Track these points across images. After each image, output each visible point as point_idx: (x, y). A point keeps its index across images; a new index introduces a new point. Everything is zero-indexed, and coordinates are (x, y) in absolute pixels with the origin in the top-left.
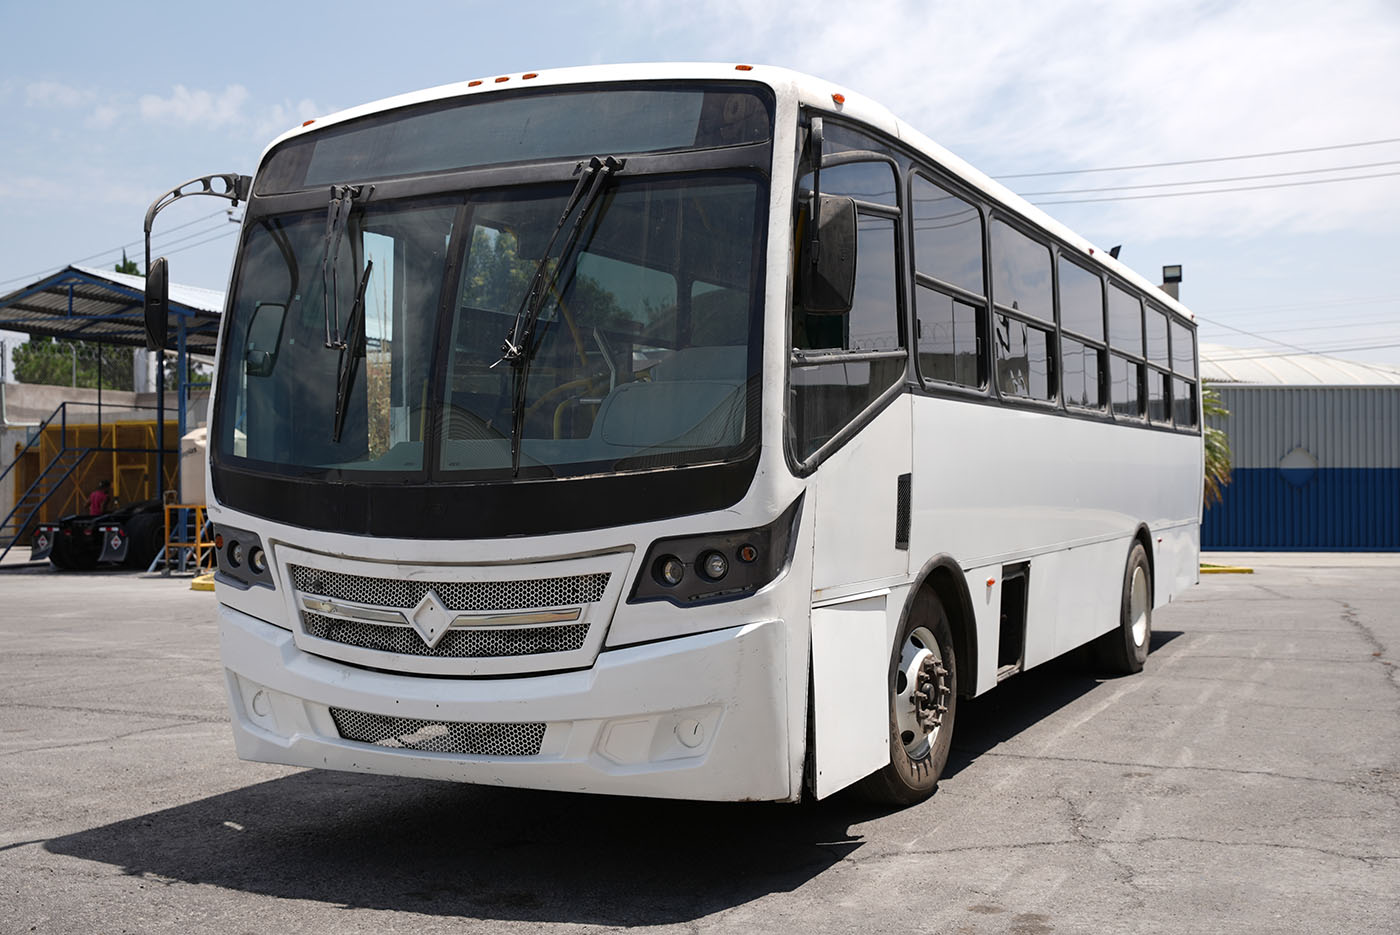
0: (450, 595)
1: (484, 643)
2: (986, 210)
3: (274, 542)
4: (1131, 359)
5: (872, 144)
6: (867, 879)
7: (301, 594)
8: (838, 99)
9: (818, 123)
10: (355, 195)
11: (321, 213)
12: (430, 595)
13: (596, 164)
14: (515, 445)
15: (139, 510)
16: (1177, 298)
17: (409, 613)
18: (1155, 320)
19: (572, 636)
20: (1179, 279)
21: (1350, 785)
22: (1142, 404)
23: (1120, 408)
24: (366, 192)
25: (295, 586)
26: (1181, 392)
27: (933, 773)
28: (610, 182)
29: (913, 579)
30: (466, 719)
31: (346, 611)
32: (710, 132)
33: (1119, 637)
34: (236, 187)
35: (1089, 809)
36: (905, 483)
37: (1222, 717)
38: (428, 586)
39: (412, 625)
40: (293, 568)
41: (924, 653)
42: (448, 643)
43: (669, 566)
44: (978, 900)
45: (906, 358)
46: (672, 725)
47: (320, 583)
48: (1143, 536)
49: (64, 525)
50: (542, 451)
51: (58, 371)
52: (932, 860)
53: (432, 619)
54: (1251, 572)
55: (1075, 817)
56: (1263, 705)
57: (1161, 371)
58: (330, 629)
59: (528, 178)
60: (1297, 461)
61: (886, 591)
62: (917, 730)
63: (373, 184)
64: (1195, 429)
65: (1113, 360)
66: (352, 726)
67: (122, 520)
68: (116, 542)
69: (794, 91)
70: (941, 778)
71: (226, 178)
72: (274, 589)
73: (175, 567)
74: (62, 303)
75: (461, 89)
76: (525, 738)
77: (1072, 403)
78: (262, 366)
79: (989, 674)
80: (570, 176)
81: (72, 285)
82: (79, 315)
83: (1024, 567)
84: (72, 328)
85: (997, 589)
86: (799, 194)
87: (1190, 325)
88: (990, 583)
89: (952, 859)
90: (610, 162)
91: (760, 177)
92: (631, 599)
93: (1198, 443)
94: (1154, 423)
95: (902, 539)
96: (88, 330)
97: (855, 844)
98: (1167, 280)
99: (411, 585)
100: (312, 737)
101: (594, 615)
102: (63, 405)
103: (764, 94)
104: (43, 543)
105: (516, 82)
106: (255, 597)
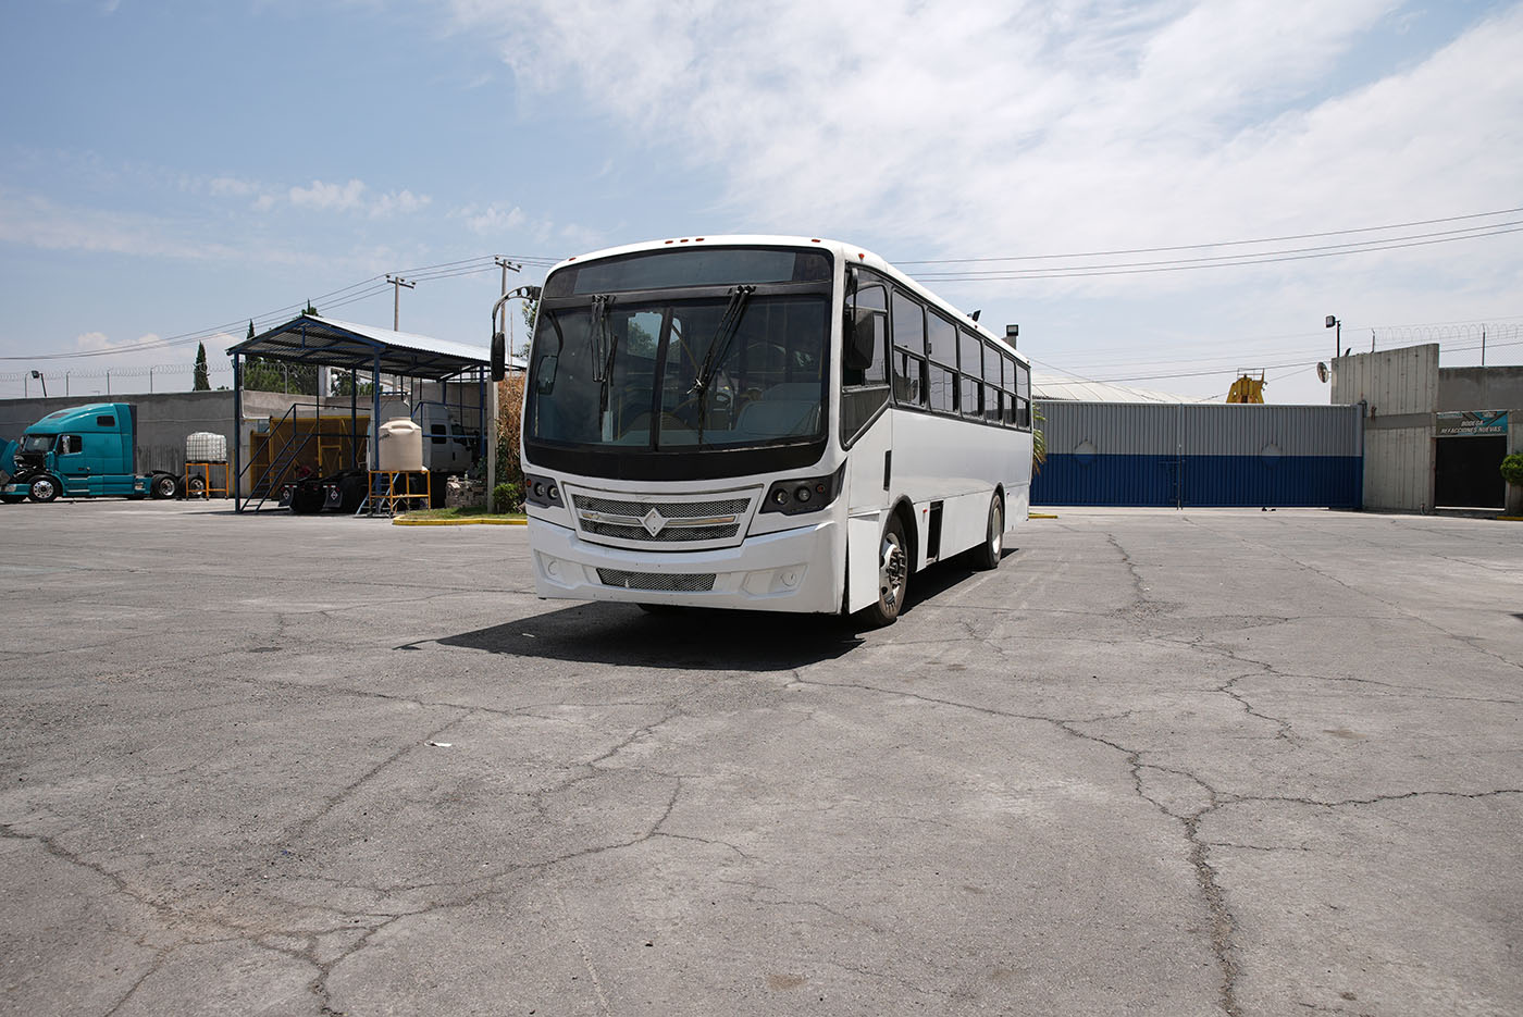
0: (663, 509)
1: (683, 534)
2: (926, 307)
3: (563, 483)
4: (995, 388)
5: (875, 277)
6: (871, 654)
7: (580, 510)
8: (861, 256)
9: (855, 271)
10: (605, 300)
11: (588, 308)
12: (654, 509)
13: (740, 289)
14: (701, 433)
15: (346, 474)
16: (1015, 348)
17: (642, 519)
18: (1008, 363)
19: (731, 530)
20: (1016, 334)
21: (1106, 615)
22: (1000, 413)
23: (990, 415)
24: (611, 299)
25: (577, 506)
26: (1021, 405)
27: (896, 612)
28: (748, 299)
29: (890, 506)
30: (673, 573)
31: (607, 519)
32: (800, 274)
33: (986, 547)
34: (533, 293)
35: (977, 626)
36: (888, 454)
37: (1042, 588)
38: (652, 505)
39: (644, 525)
40: (574, 496)
41: (892, 547)
42: (663, 535)
43: (780, 495)
44: (929, 660)
45: (889, 390)
46: (780, 574)
47: (591, 504)
48: (999, 491)
49: (301, 484)
50: (712, 436)
51: (266, 383)
52: (903, 647)
53: (655, 522)
54: (1056, 517)
55: (971, 630)
56: (1063, 583)
57: (1010, 394)
58: (597, 528)
59: (703, 295)
60: (1085, 450)
61: (879, 512)
62: (889, 586)
63: (615, 294)
64: (1028, 429)
65: (986, 388)
66: (609, 577)
67: (337, 479)
68: (334, 495)
69: (843, 254)
70: (899, 615)
71: (527, 288)
72: (563, 507)
73: (374, 511)
74: (298, 339)
75: (660, 244)
76: (705, 581)
77: (966, 413)
78: (545, 389)
79: (923, 562)
80: (726, 295)
81: (304, 327)
82: (308, 347)
83: (941, 503)
84: (299, 355)
85: (928, 514)
86: (845, 306)
87: (1027, 367)
88: (925, 511)
89: (912, 646)
90: (748, 288)
91: (828, 299)
92: (761, 512)
93: (1029, 437)
94: (1007, 425)
95: (887, 485)
96: (312, 357)
97: (861, 642)
98: (1009, 334)
99: (642, 504)
100: (587, 584)
101: (742, 519)
102: (294, 406)
103: (827, 255)
104: (287, 495)
105: (692, 242)
106: (553, 512)
